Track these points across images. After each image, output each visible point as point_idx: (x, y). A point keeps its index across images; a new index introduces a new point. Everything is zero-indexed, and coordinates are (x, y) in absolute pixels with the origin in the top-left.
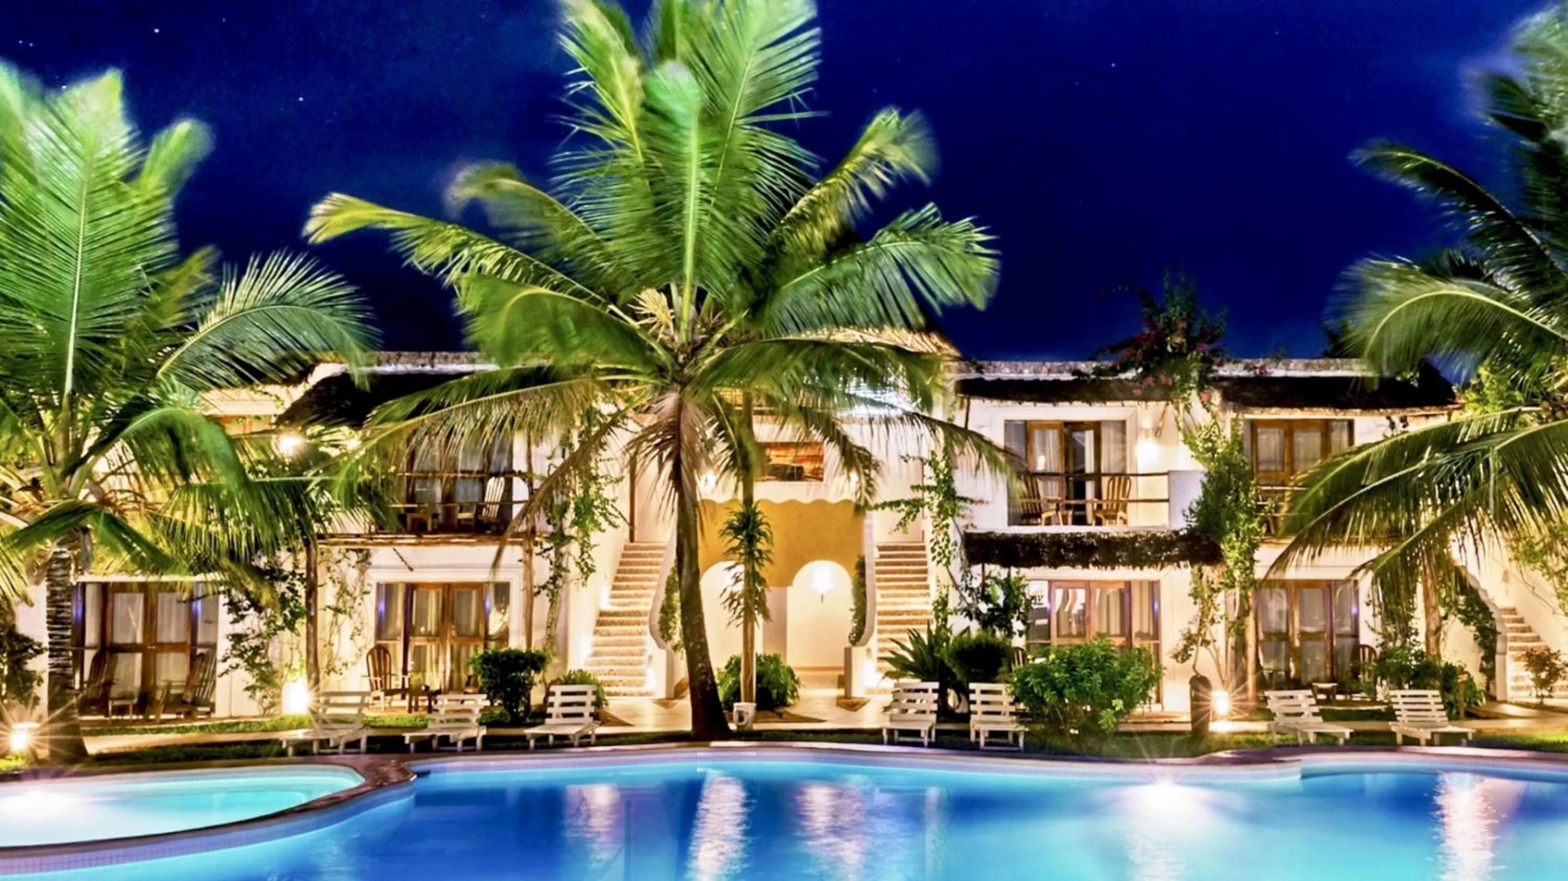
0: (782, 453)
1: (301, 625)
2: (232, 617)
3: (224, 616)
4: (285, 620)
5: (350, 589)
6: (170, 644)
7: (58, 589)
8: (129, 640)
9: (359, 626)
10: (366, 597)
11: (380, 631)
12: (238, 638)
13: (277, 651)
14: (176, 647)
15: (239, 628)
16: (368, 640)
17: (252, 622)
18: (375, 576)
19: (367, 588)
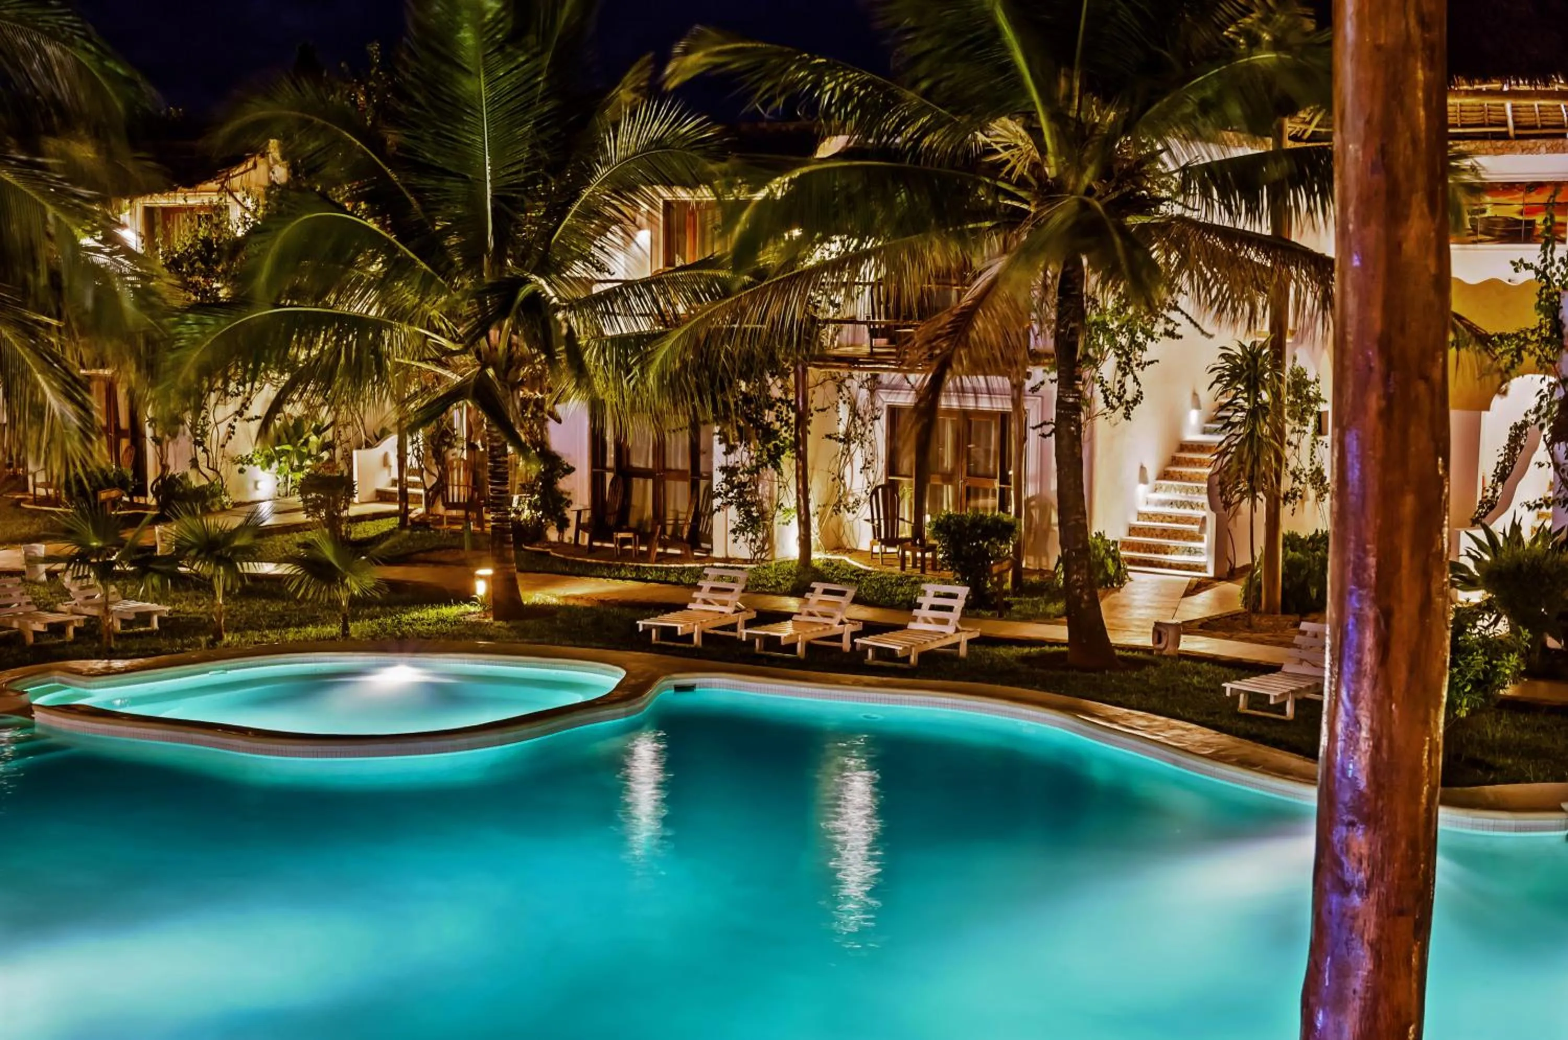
0: (1502, 199)
1: (788, 462)
2: (723, 447)
3: (719, 448)
4: (769, 455)
5: (861, 413)
6: (677, 470)
7: (495, 444)
8: (642, 465)
9: (869, 458)
10: (876, 422)
11: (892, 467)
12: (729, 471)
13: (767, 488)
14: (680, 475)
15: (732, 459)
16: (879, 475)
17: (743, 456)
18: (885, 399)
19: (878, 413)
